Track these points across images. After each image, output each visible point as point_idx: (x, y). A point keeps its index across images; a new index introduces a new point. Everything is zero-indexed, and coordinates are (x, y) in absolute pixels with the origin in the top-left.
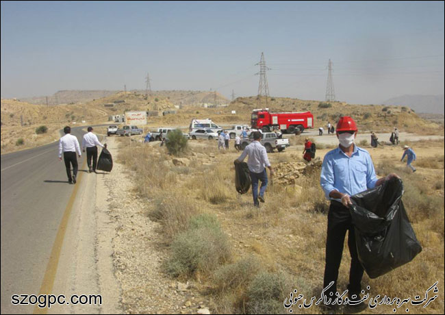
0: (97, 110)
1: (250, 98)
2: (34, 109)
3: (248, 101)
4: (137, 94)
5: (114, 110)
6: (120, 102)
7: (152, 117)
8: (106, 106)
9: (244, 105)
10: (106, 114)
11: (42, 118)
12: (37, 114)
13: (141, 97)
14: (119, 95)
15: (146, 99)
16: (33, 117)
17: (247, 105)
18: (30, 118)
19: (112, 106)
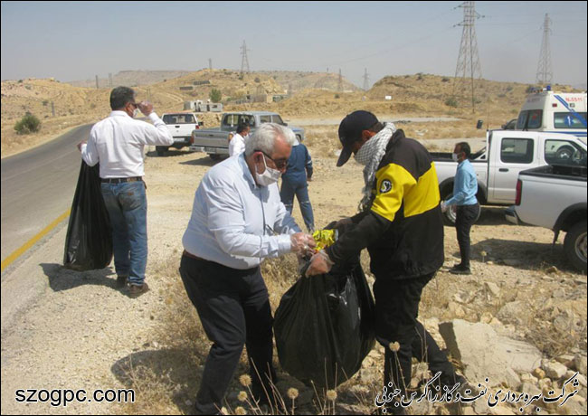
0: (169, 95)
1: (407, 77)
2: (78, 93)
3: (403, 82)
4: (227, 71)
5: (193, 95)
6: (204, 83)
7: (256, 104)
8: (181, 88)
9: (397, 88)
10: (182, 101)
11: (89, 106)
12: (82, 101)
13: (233, 76)
14: (201, 73)
15: (241, 79)
16: (77, 105)
17: (402, 89)
18: (72, 107)
19: (191, 88)
